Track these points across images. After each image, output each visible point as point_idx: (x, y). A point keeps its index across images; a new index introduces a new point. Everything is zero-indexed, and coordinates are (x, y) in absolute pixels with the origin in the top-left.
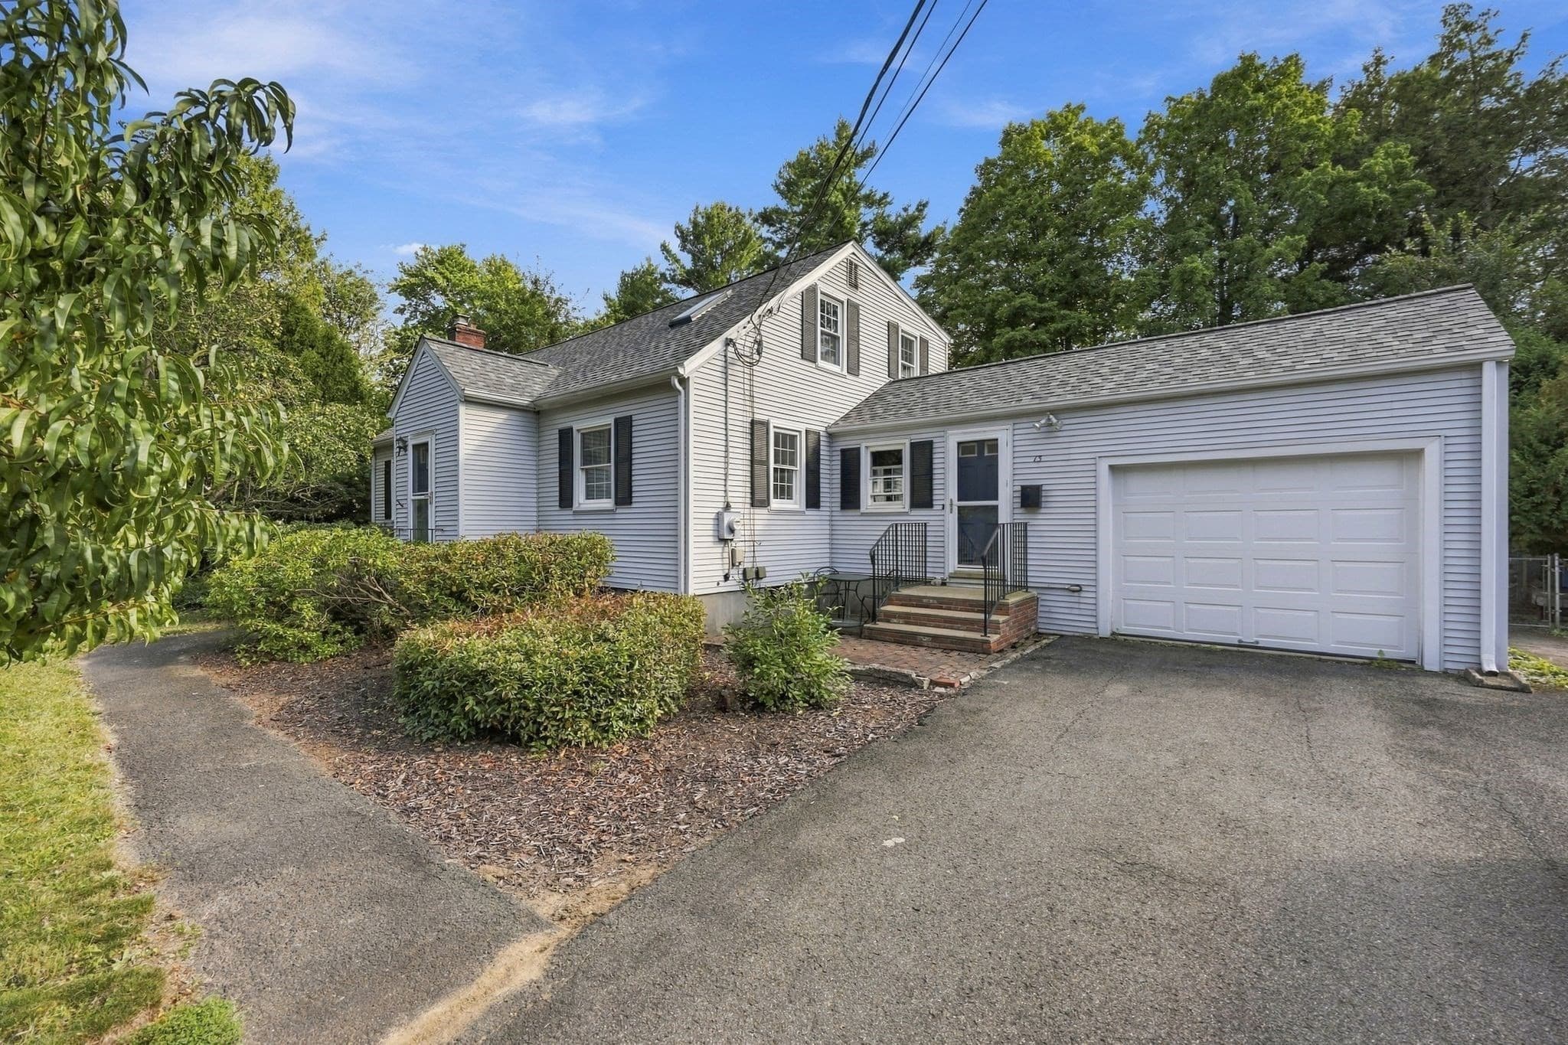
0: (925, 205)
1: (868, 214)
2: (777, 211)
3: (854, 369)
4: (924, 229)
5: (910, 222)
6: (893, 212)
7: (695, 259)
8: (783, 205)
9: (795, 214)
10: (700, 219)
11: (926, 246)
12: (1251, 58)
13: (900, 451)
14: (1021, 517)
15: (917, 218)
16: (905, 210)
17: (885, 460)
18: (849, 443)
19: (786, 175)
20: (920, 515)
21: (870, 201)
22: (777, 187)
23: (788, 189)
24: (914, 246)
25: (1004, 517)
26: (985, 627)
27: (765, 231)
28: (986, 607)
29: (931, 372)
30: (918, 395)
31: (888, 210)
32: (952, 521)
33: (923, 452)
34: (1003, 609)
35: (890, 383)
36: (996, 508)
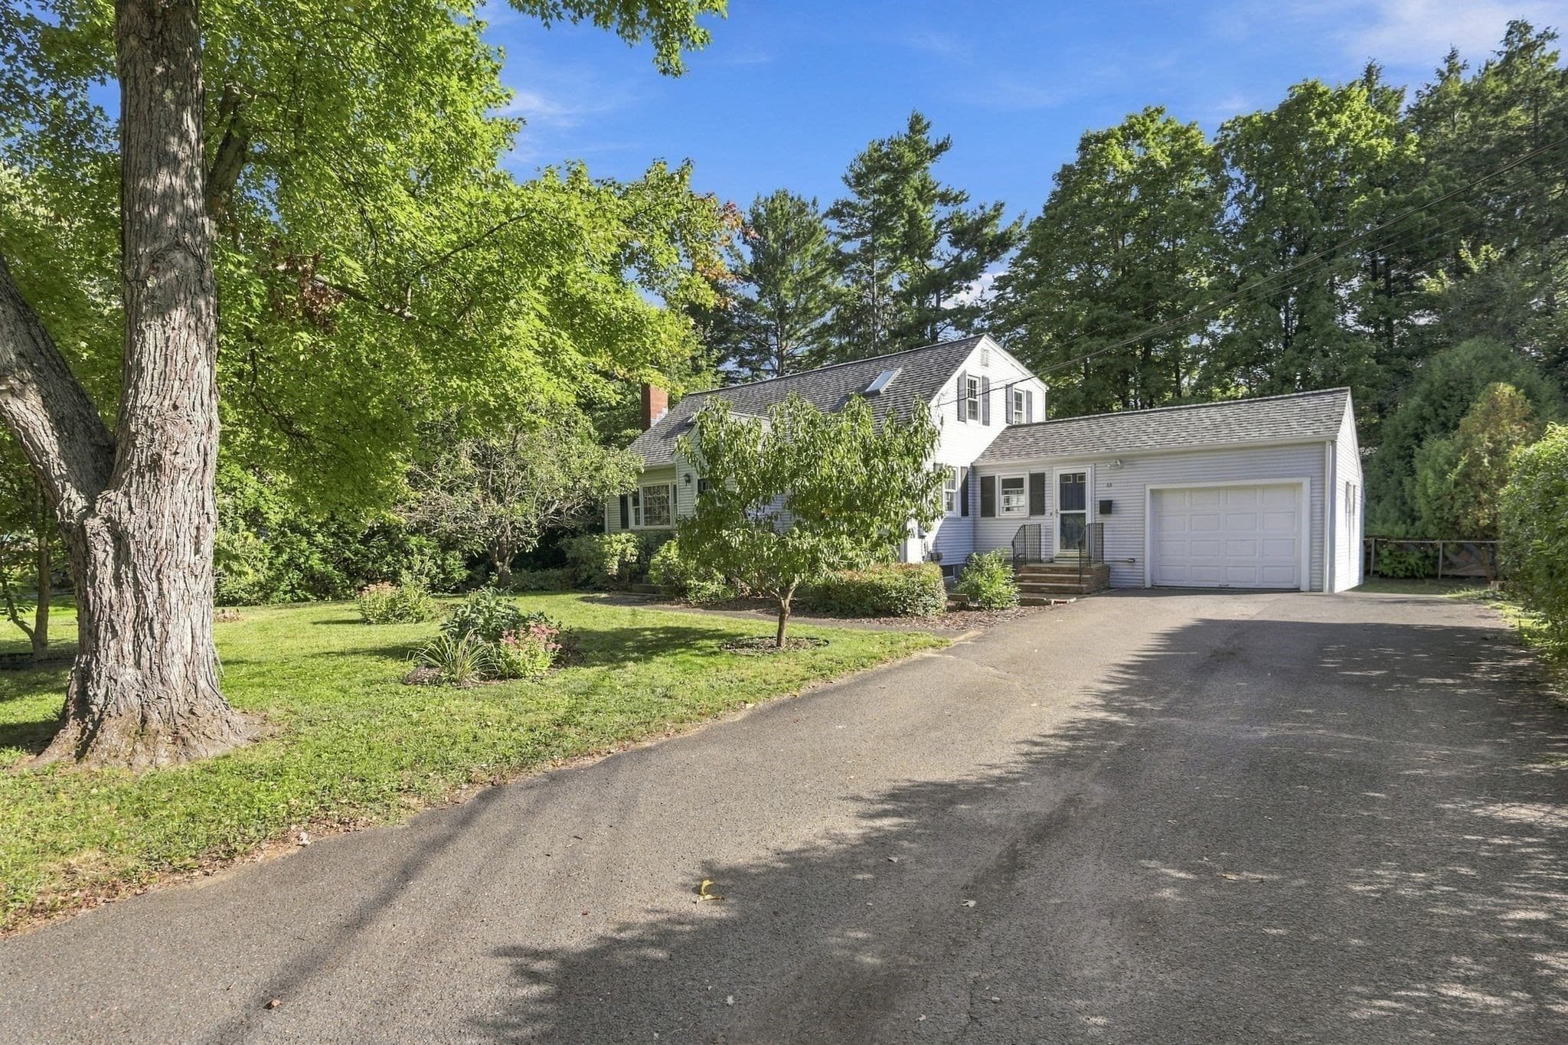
0: (1002, 205)
1: (943, 212)
2: (847, 204)
3: (986, 422)
4: (1001, 226)
5: (985, 221)
6: (969, 211)
7: (755, 251)
8: (853, 198)
9: (866, 209)
10: (762, 210)
11: (1002, 243)
12: (1314, 86)
13: (1022, 480)
14: (1100, 519)
15: (994, 217)
16: (982, 208)
17: (1012, 485)
18: (987, 473)
19: (856, 168)
20: (1037, 520)
21: (945, 199)
22: (846, 179)
23: (859, 181)
24: (991, 243)
25: (1088, 521)
26: (1080, 581)
27: (833, 224)
28: (1080, 571)
29: (1034, 421)
30: (1031, 440)
31: (964, 208)
32: (1057, 521)
33: (1038, 482)
34: (1090, 572)
35: (1008, 428)
36: (1084, 515)
